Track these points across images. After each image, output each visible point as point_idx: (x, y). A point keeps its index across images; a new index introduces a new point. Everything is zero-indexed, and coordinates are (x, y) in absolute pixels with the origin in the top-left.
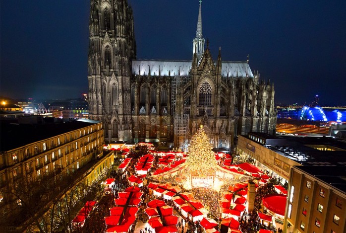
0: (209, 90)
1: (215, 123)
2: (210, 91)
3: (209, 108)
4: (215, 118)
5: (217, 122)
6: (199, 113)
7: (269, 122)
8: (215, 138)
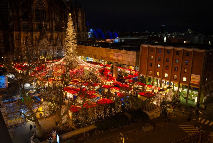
0: (43, 6)
1: (52, 36)
2: (45, 8)
3: (45, 23)
4: (52, 32)
5: (54, 35)
6: (37, 27)
7: (85, 36)
8: (53, 49)
